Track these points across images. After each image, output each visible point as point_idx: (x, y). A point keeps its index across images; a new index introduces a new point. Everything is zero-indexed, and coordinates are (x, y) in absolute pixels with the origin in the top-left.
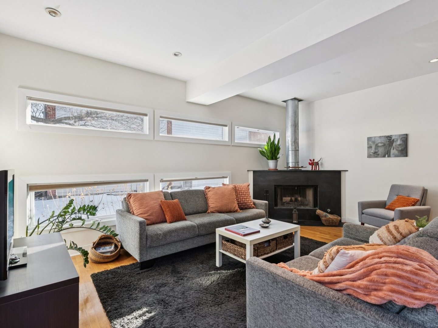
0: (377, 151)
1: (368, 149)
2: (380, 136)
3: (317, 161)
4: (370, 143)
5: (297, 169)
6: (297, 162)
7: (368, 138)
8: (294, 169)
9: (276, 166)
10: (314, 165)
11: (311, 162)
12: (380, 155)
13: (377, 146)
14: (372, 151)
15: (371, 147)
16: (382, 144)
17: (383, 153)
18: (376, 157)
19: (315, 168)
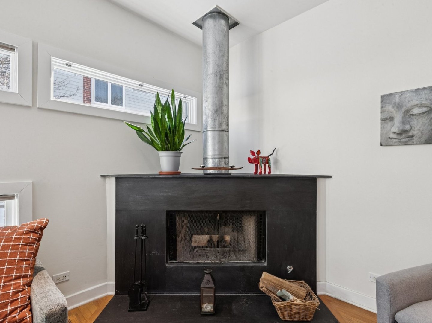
0: (407, 127)
1: (381, 124)
2: (417, 89)
3: (267, 156)
4: (389, 108)
5: (223, 172)
6: (223, 156)
7: (382, 97)
8: (216, 172)
9: (176, 164)
10: (259, 164)
11: (252, 157)
12: (415, 139)
13: (408, 115)
14: (395, 129)
15: (391, 119)
16: (425, 109)
17: (424, 132)
18: (406, 144)
19: (261, 170)
